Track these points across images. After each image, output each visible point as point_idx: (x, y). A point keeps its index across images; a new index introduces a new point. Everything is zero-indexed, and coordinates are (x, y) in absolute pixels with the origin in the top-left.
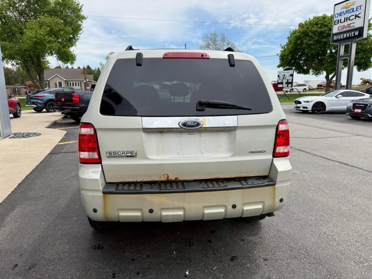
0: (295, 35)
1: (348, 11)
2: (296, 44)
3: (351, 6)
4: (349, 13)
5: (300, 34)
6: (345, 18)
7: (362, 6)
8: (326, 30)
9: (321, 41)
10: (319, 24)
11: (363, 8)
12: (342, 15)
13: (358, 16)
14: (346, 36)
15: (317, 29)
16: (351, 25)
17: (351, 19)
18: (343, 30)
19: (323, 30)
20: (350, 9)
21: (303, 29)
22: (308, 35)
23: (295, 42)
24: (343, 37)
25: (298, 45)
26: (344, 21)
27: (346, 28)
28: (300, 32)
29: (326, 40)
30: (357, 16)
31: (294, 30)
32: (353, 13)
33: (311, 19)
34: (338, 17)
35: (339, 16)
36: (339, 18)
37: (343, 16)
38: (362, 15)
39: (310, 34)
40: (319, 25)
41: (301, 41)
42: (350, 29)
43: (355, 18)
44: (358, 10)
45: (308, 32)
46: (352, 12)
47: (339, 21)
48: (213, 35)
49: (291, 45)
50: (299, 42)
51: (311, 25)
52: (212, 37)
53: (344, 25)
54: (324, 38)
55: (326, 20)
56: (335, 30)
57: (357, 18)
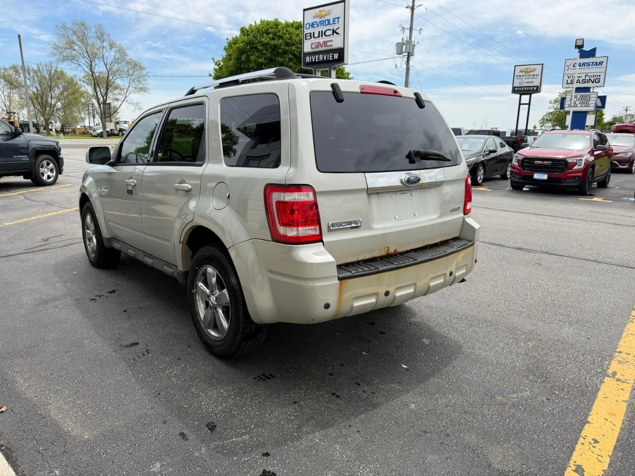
0: (237, 45)
1: (322, 22)
2: (240, 61)
3: (326, 15)
4: (323, 26)
5: (244, 45)
6: (319, 32)
7: (339, 17)
8: (280, 44)
9: (276, 60)
10: (270, 33)
11: (341, 20)
12: (315, 26)
13: (337, 31)
14: (322, 58)
15: (268, 40)
16: (329, 44)
17: (327, 34)
18: (317, 50)
19: (277, 43)
20: (326, 20)
21: (249, 37)
22: (256, 48)
23: (237, 58)
24: (319, 59)
25: (242, 62)
26: (319, 37)
27: (321, 46)
28: (245, 41)
29: (282, 59)
30: (334, 32)
31: (235, 37)
32: (329, 26)
33: (257, 24)
34: (309, 28)
35: (311, 27)
36: (311, 30)
37: (317, 28)
38: (340, 31)
39: (259, 47)
40: (271, 35)
41: (246, 57)
42: (326, 48)
43: (333, 34)
44: (336, 23)
45: (256, 44)
46: (327, 25)
47: (312, 35)
48: (78, 24)
49: (231, 62)
50: (243, 57)
51: (259, 32)
52: (75, 28)
53: (319, 42)
54: (280, 56)
55: (280, 29)
56: (307, 47)
57: (335, 34)
